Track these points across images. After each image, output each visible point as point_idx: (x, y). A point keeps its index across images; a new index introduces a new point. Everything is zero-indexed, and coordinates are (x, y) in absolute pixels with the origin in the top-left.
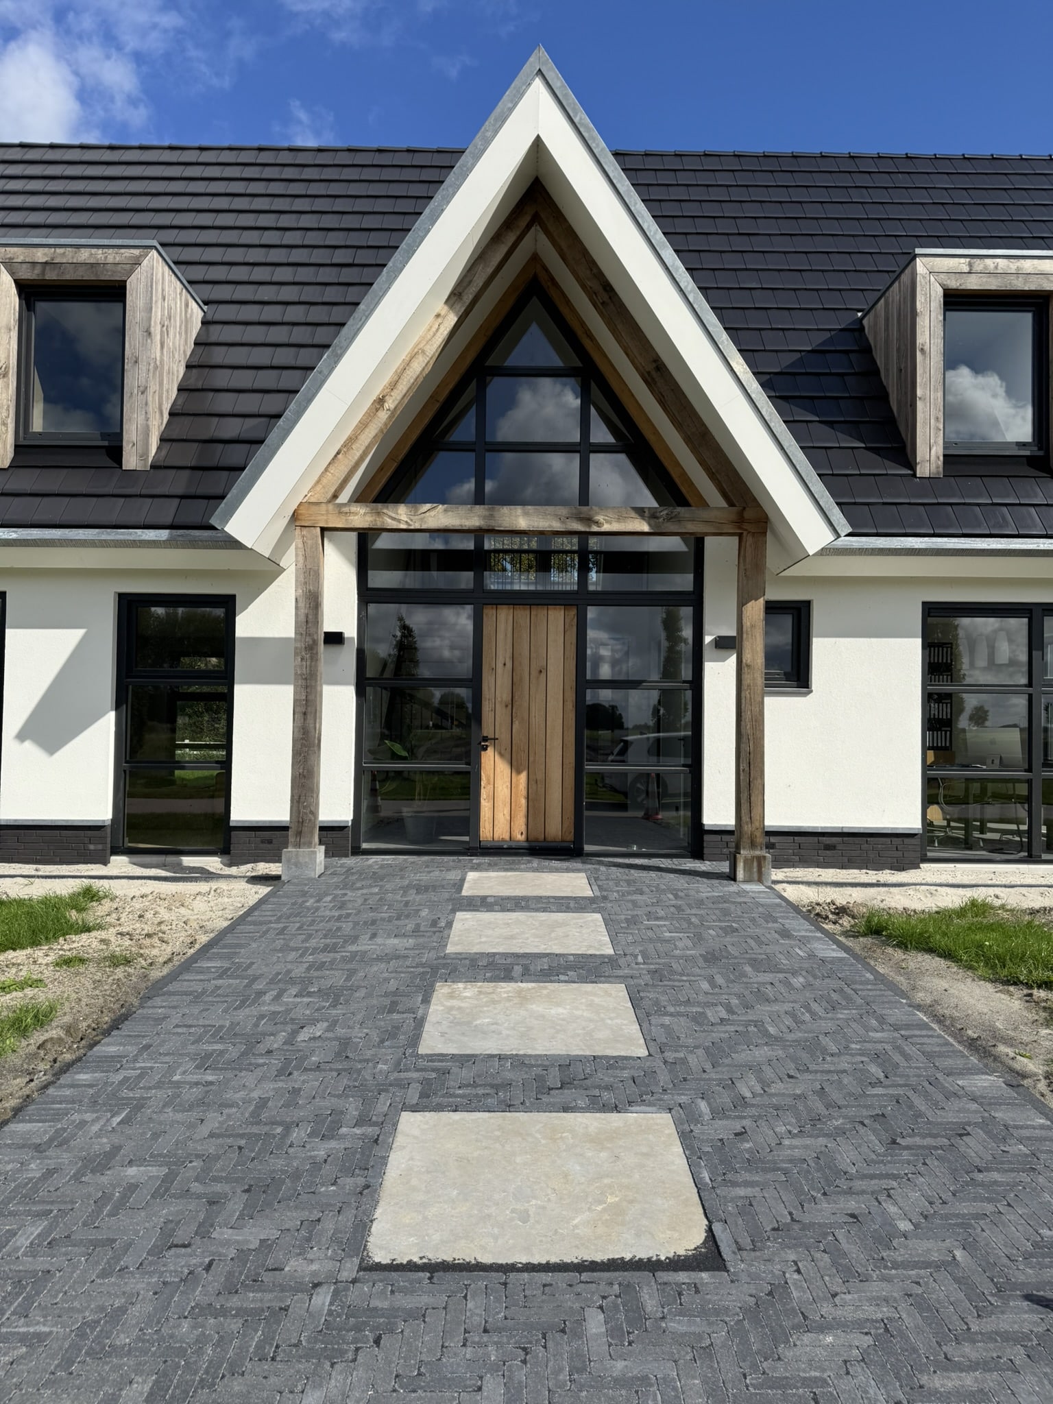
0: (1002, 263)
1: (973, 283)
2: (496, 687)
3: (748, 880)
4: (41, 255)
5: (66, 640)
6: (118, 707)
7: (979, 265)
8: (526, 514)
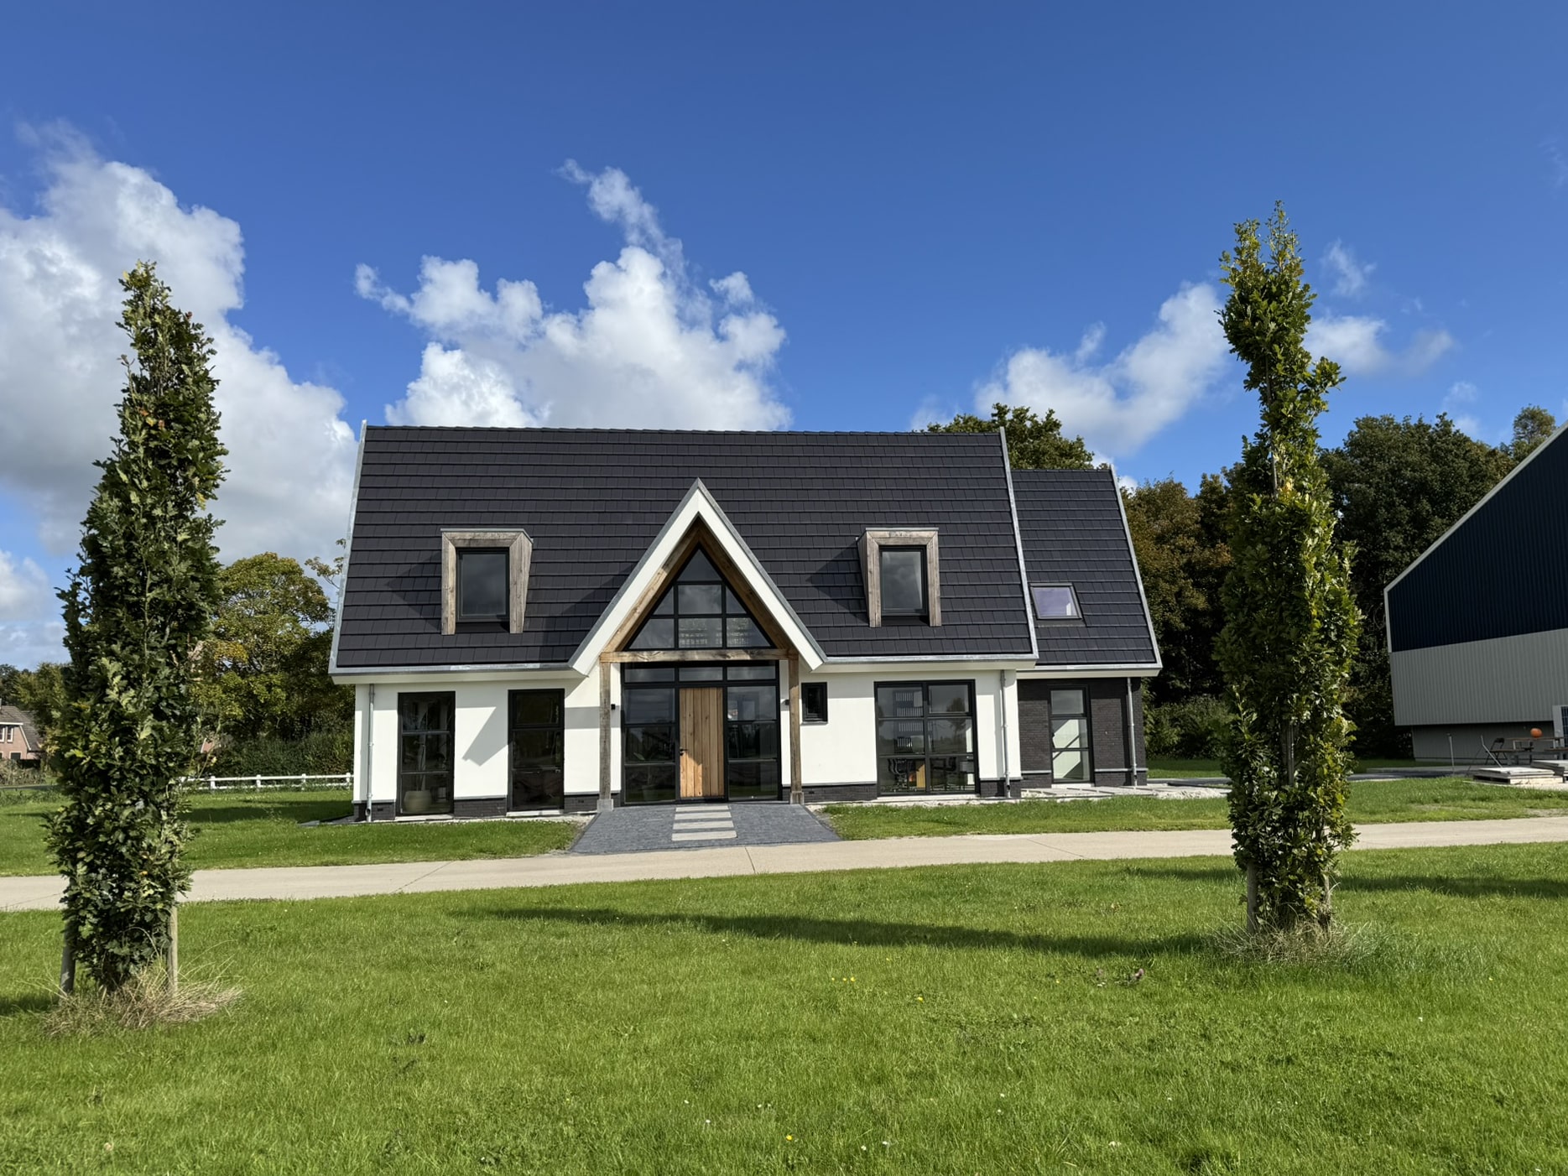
0: (903, 533)
1: (891, 542)
2: (686, 726)
3: (795, 803)
4: (468, 536)
5: (486, 712)
6: (509, 743)
7: (893, 534)
8: (698, 654)
